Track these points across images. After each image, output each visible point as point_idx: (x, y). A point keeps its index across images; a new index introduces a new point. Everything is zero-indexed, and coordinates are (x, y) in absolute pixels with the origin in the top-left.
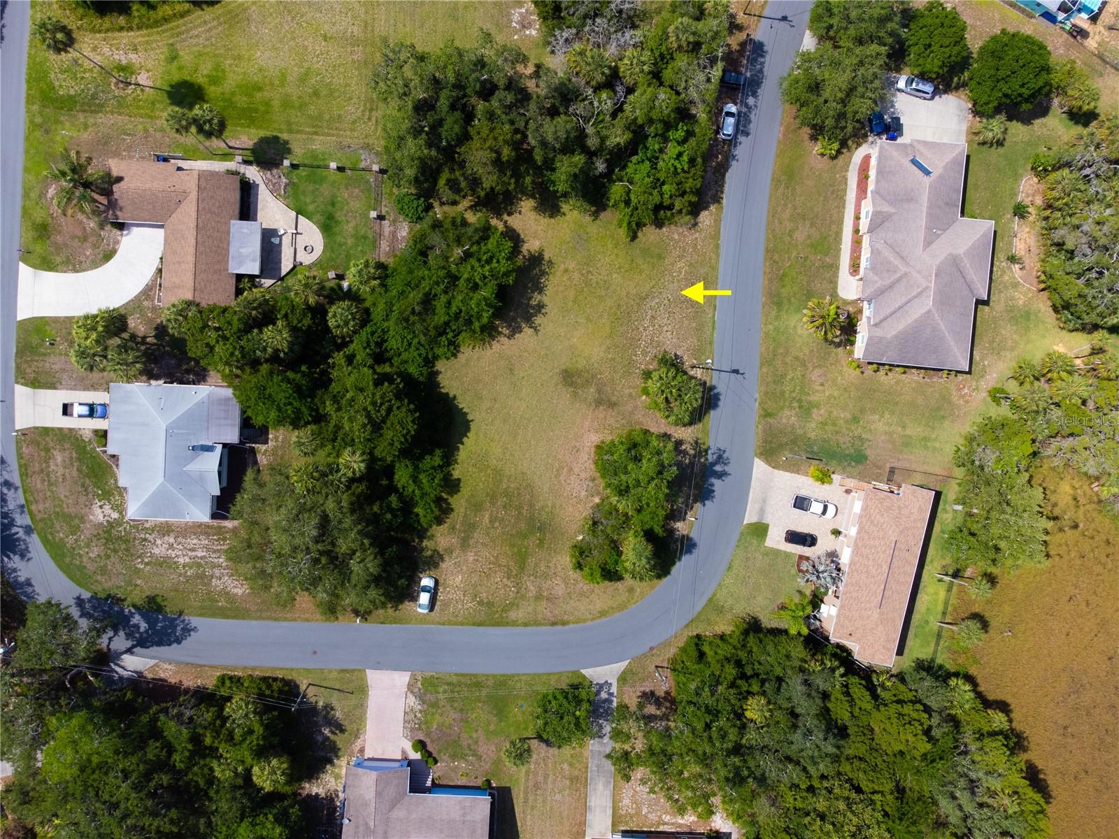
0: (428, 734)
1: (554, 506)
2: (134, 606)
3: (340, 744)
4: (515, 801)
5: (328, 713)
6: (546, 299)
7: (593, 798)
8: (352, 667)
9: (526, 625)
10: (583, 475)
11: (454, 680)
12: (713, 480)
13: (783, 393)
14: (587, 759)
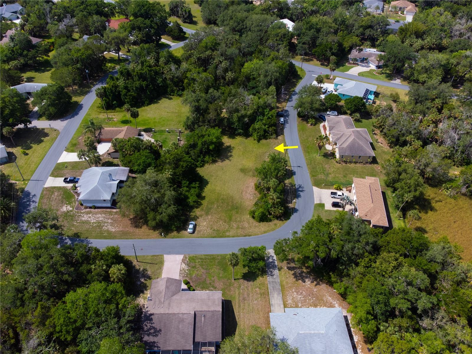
0: (191, 279)
1: (241, 202)
2: (68, 236)
3: (148, 284)
4: (234, 307)
5: (144, 272)
6: (233, 154)
7: (273, 300)
8: (157, 254)
9: (233, 237)
10: (251, 193)
11: (203, 257)
12: (299, 192)
13: (317, 171)
14: (267, 284)
